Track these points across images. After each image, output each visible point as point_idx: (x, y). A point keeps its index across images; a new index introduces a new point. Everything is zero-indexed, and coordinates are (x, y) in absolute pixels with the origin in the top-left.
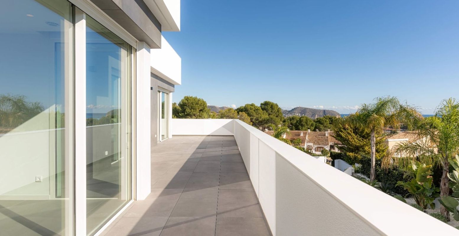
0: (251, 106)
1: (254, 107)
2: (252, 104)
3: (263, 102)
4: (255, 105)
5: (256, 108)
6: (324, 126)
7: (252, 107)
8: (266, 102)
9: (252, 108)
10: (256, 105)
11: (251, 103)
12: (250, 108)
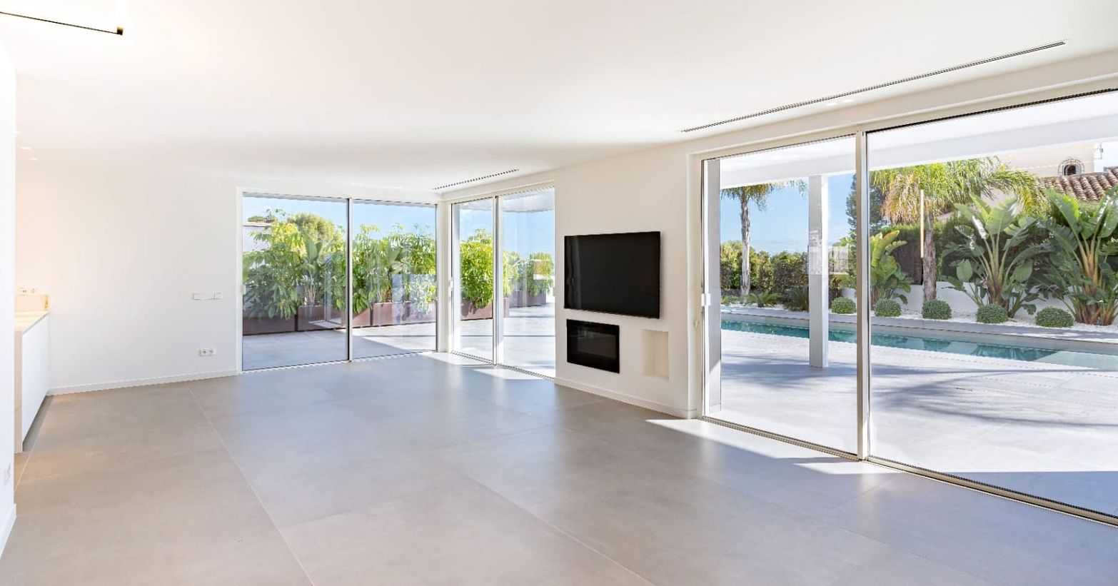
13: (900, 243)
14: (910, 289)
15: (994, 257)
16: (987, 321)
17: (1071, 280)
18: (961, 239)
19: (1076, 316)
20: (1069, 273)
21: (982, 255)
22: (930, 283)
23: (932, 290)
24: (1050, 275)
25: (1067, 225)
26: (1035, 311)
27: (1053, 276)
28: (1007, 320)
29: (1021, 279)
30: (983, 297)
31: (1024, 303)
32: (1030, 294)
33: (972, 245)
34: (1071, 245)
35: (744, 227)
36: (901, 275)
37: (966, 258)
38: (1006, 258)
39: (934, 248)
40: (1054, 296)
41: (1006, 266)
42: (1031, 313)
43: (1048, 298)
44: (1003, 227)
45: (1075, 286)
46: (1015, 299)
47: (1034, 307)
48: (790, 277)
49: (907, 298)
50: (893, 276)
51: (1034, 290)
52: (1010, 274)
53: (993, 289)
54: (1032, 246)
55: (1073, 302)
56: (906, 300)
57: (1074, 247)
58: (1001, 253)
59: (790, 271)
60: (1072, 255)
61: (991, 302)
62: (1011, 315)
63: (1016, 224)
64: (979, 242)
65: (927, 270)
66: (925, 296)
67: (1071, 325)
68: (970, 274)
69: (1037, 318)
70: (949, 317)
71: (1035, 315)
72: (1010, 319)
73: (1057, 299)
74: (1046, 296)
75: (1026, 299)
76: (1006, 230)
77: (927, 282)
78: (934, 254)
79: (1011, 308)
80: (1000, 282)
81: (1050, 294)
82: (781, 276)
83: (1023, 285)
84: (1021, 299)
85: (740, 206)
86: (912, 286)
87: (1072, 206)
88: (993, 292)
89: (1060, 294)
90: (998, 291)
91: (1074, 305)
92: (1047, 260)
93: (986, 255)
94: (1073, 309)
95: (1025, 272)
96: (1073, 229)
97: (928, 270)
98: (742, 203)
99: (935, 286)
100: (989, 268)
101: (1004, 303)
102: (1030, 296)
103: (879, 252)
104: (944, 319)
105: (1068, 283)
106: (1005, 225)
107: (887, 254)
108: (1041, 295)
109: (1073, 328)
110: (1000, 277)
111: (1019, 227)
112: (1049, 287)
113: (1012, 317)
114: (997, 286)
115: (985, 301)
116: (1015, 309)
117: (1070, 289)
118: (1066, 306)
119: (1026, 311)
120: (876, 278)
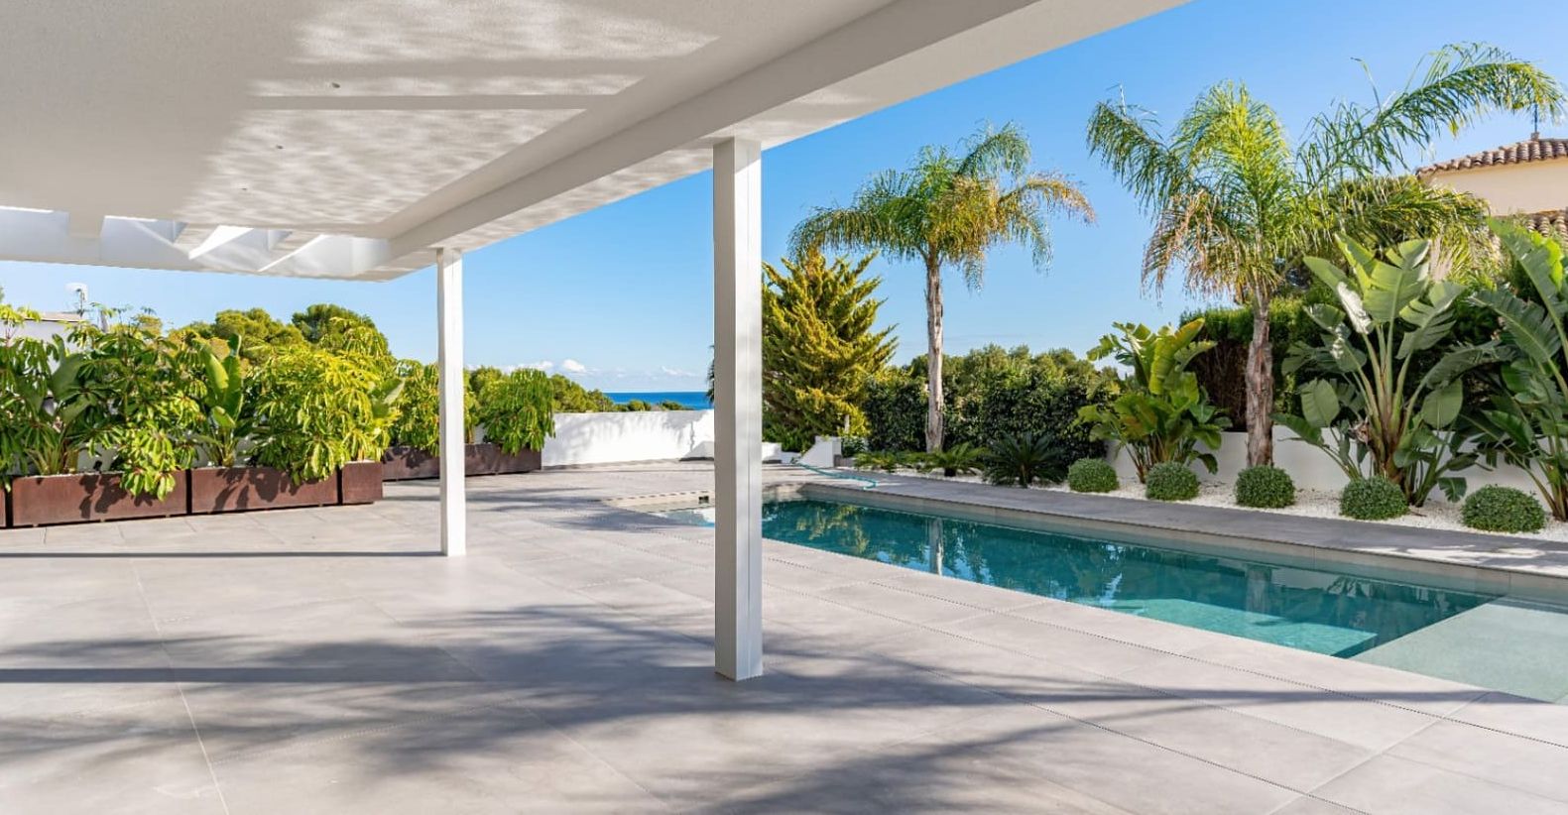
0: (250, 321)
1: (267, 325)
2: (255, 311)
3: (304, 312)
4: (267, 316)
5: (273, 327)
6: (563, 404)
7: (254, 323)
8: (319, 309)
9: (257, 330)
10: (274, 320)
11: (247, 309)
12: (247, 326)
13: (1207, 344)
14: (1219, 441)
15: (1383, 372)
16: (1360, 514)
17: (1543, 424)
18: (1316, 337)
19: (1554, 504)
20: (1539, 407)
21: (1360, 369)
22: (1259, 430)
23: (1263, 443)
24: (1499, 413)
25: (1539, 301)
26: (1463, 494)
27: (1506, 415)
28: (1405, 512)
29: (1438, 421)
30: (1360, 459)
31: (1448, 474)
32: (1458, 455)
33: (1337, 349)
34: (1546, 343)
35: (931, 316)
36: (1203, 415)
37: (1328, 376)
38: (1407, 378)
39: (1269, 356)
40: (1508, 459)
41: (1407, 393)
42: (1453, 496)
43: (1495, 465)
44: (1400, 304)
45: (1554, 438)
46: (1426, 465)
47: (1461, 483)
48: (1011, 415)
49: (1218, 460)
50: (1187, 415)
51: (1468, 446)
52: (1416, 410)
53: (1380, 445)
54: (1463, 349)
55: (1548, 474)
56: (1216, 464)
57: (1550, 349)
58: (1397, 365)
59: (1013, 403)
60: (1547, 367)
61: (1377, 471)
62: (1416, 500)
63: (1424, 300)
64: (1355, 340)
65: (1253, 403)
66: (1250, 457)
67: (1537, 526)
68: (1336, 410)
69: (1466, 509)
70: (1289, 502)
71: (1463, 501)
72: (1412, 508)
73: (1513, 466)
74: (1491, 460)
75: (1451, 466)
76: (1405, 313)
77: (1253, 427)
78: (1269, 367)
79: (1417, 485)
80: (1394, 428)
81: (1500, 456)
82: (995, 414)
83: (1442, 435)
84: (1439, 467)
85: (926, 275)
86: (1225, 436)
87: (1547, 255)
88: (1382, 448)
89: (1520, 453)
90: (1390, 447)
91: (1551, 482)
92: (1496, 379)
93: (1368, 369)
94: (1549, 489)
95: (1447, 406)
96: (1550, 308)
97: (1256, 403)
98: (928, 269)
99: (1269, 434)
100: (1372, 397)
101: (1402, 475)
102: (1459, 459)
103: (1163, 365)
104: (1278, 507)
105: (1537, 430)
106: (1402, 301)
107: (1177, 368)
108: (1482, 459)
109: (1543, 535)
110: (1395, 417)
111: (1431, 305)
112: (1500, 441)
113: (1420, 505)
114: (1388, 438)
115: (1366, 468)
116: (1425, 490)
117: (1544, 444)
118: (1532, 484)
119: (1443, 492)
120: (1157, 418)
